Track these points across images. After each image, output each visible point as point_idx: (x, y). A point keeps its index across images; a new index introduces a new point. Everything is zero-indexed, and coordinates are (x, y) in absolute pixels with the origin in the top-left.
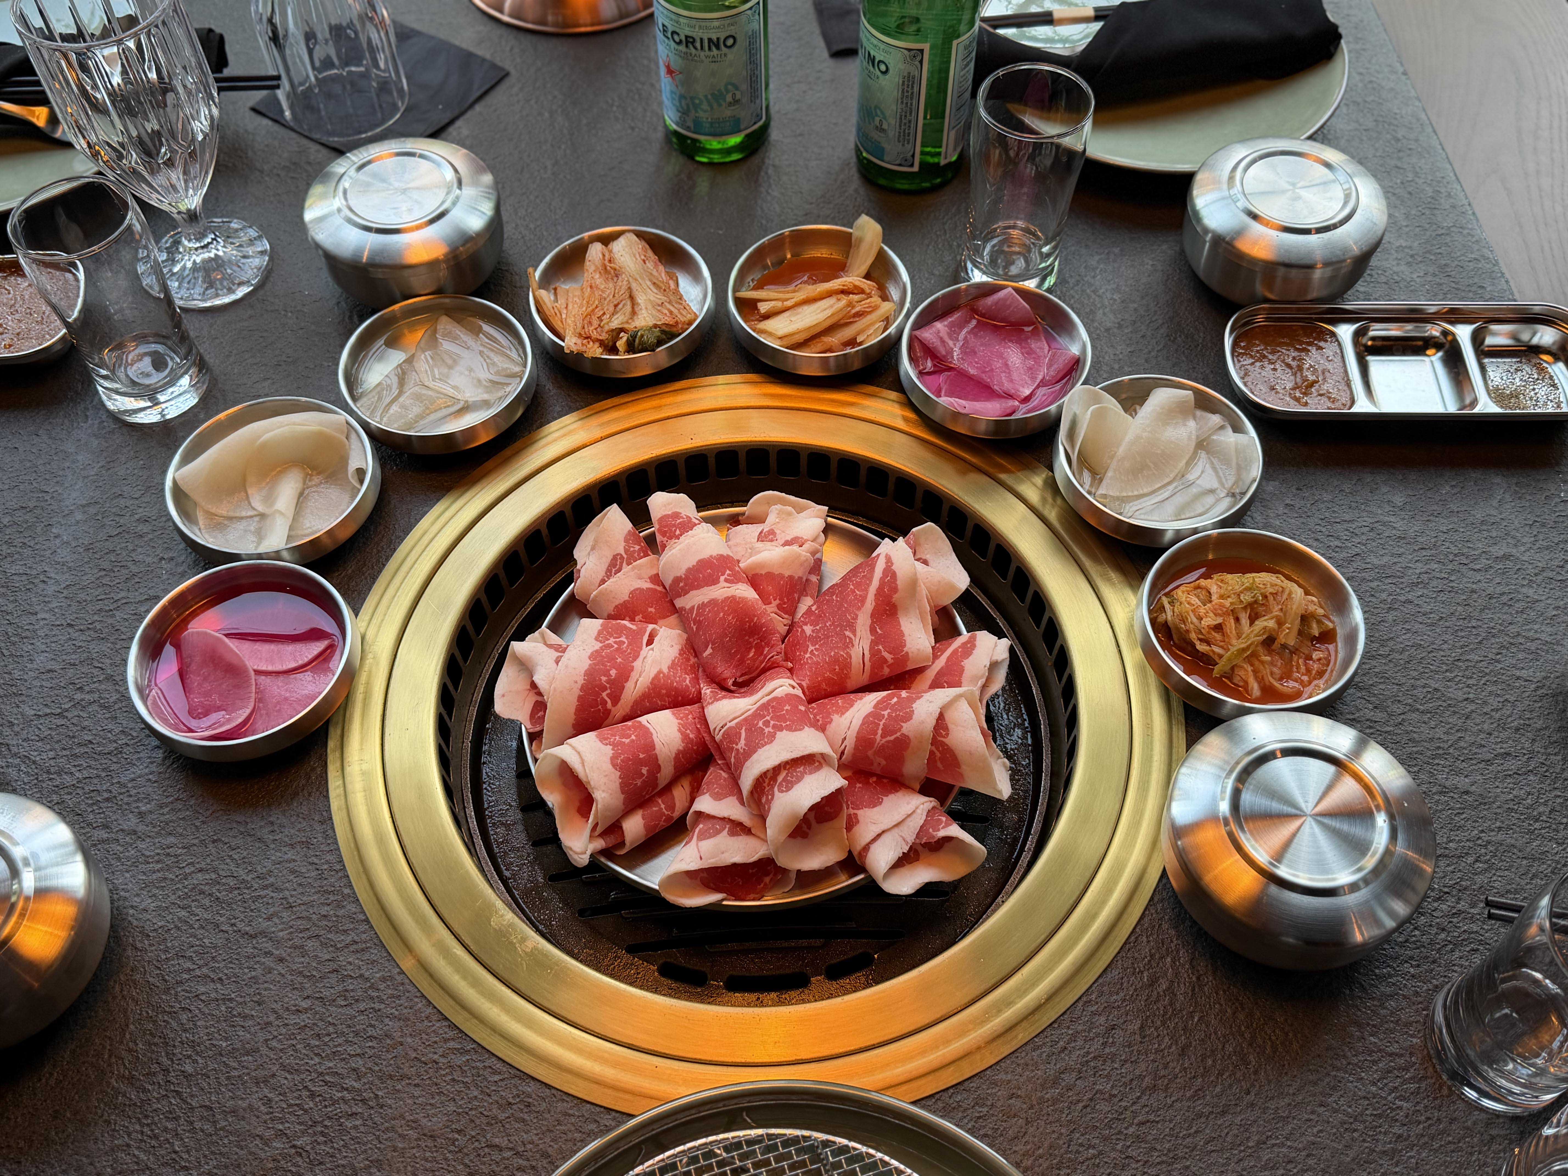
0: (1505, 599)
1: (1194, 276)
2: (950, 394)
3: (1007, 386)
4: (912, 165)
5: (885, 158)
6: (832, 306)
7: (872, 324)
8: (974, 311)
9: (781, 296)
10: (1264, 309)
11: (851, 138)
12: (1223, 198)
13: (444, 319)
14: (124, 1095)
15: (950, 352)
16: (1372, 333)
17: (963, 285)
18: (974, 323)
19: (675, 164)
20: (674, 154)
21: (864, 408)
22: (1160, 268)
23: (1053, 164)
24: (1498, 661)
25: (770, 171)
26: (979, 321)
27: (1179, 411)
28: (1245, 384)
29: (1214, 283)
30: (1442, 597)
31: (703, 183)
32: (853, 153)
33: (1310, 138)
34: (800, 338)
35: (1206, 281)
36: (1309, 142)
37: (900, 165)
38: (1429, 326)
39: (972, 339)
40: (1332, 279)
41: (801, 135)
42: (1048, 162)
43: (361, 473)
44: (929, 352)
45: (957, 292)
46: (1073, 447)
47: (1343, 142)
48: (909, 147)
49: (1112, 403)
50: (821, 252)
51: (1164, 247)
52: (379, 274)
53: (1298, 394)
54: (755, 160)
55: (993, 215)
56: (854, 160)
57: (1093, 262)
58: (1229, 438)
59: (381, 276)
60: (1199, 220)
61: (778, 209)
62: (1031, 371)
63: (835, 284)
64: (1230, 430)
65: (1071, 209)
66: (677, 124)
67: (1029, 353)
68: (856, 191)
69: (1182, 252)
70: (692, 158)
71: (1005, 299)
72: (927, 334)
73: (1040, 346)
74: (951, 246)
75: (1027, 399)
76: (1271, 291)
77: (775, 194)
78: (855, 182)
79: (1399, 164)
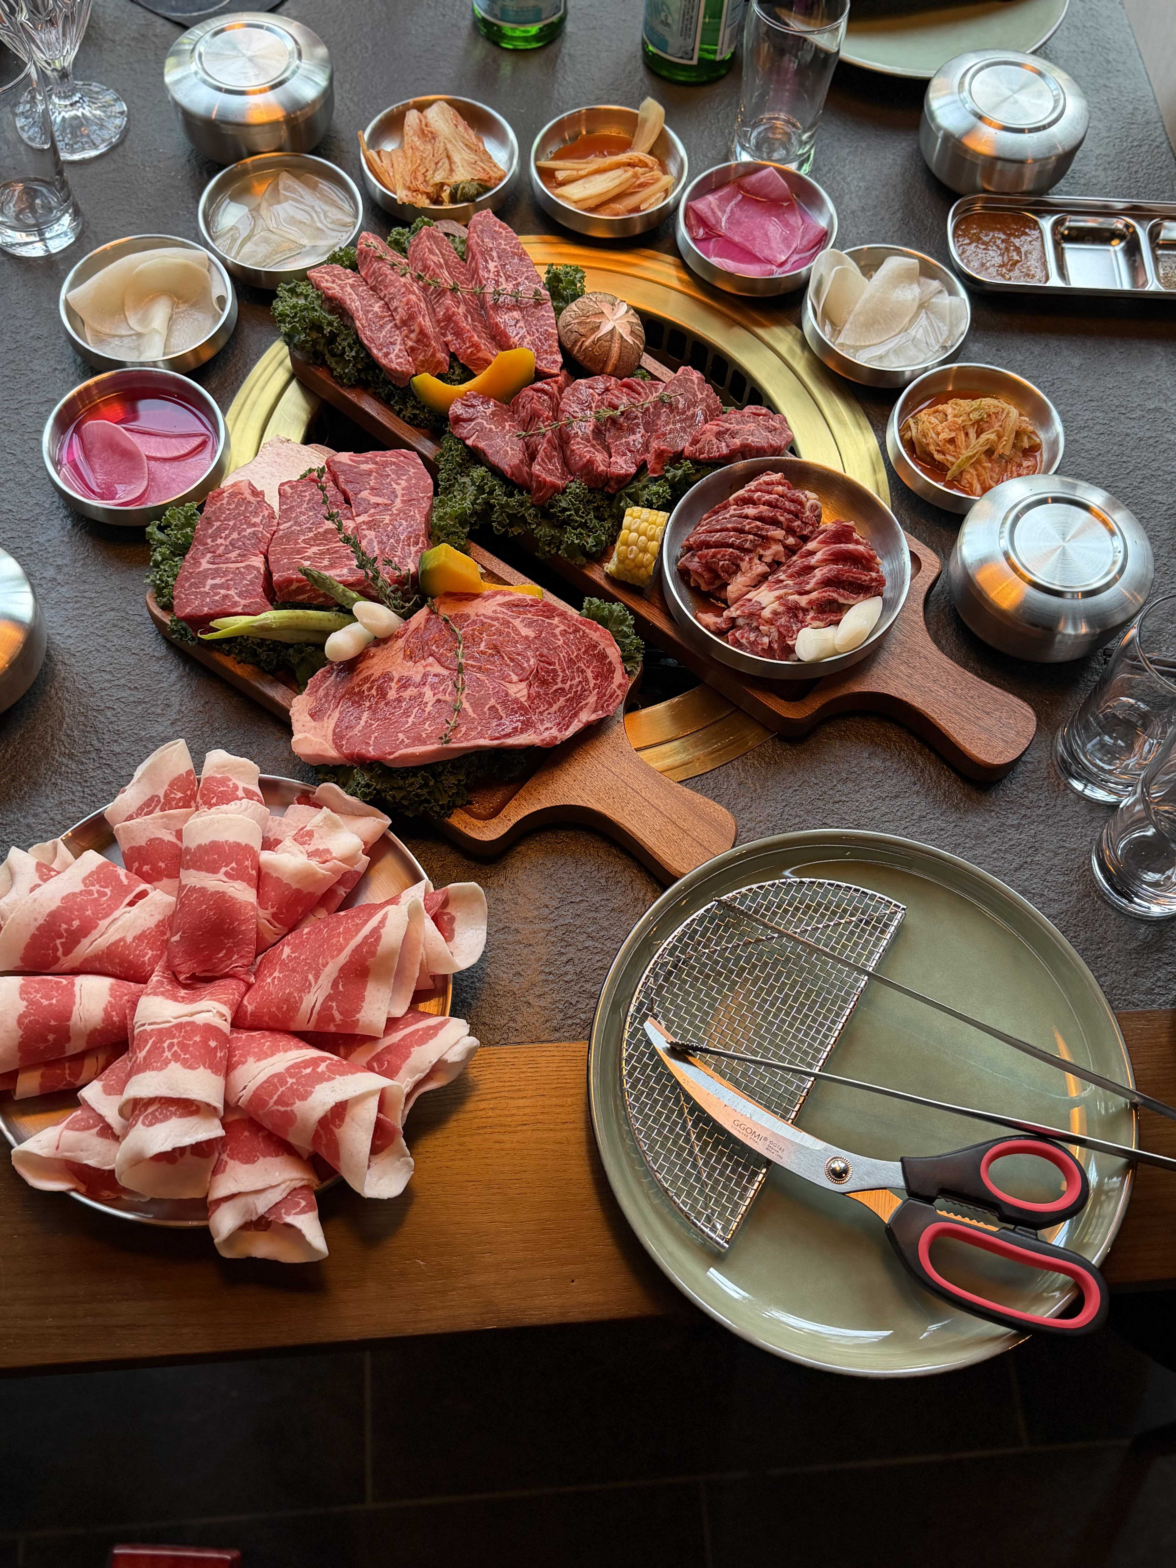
0: (1151, 441)
1: (927, 170)
2: (718, 255)
3: (767, 253)
4: (691, 59)
5: (669, 51)
6: (620, 176)
7: (654, 194)
8: (740, 187)
9: (576, 166)
10: (982, 198)
11: (638, 34)
12: (954, 102)
13: (284, 175)
14: (67, 766)
15: (719, 221)
16: (1067, 224)
17: (733, 163)
18: (740, 197)
19: (481, 49)
20: (481, 40)
21: (645, 268)
22: (899, 162)
23: (813, 60)
24: (1140, 488)
25: (566, 59)
26: (744, 196)
27: (906, 277)
28: (962, 260)
29: (943, 177)
30: (1102, 438)
31: (506, 68)
32: (640, 47)
33: (1034, 53)
34: (592, 203)
35: (937, 175)
36: (1033, 57)
37: (681, 58)
38: (1115, 220)
39: (738, 213)
40: (1040, 173)
41: (594, 28)
42: (809, 58)
43: (221, 300)
44: (702, 221)
45: (727, 169)
46: (819, 303)
47: (1061, 61)
48: (690, 41)
49: (852, 266)
50: (613, 131)
51: (904, 144)
52: (230, 131)
53: (1004, 270)
54: (553, 48)
55: (760, 107)
56: (640, 53)
57: (844, 153)
58: (945, 300)
59: (230, 133)
60: (933, 119)
61: (573, 93)
62: (786, 241)
63: (623, 157)
64: (946, 293)
65: (826, 103)
66: (485, 11)
67: (787, 225)
68: (641, 80)
69: (919, 149)
70: (496, 44)
71: (766, 177)
72: (701, 205)
73: (795, 220)
74: (723, 133)
75: (782, 265)
76: (989, 182)
77: (570, 79)
78: (641, 72)
79: (1107, 83)
